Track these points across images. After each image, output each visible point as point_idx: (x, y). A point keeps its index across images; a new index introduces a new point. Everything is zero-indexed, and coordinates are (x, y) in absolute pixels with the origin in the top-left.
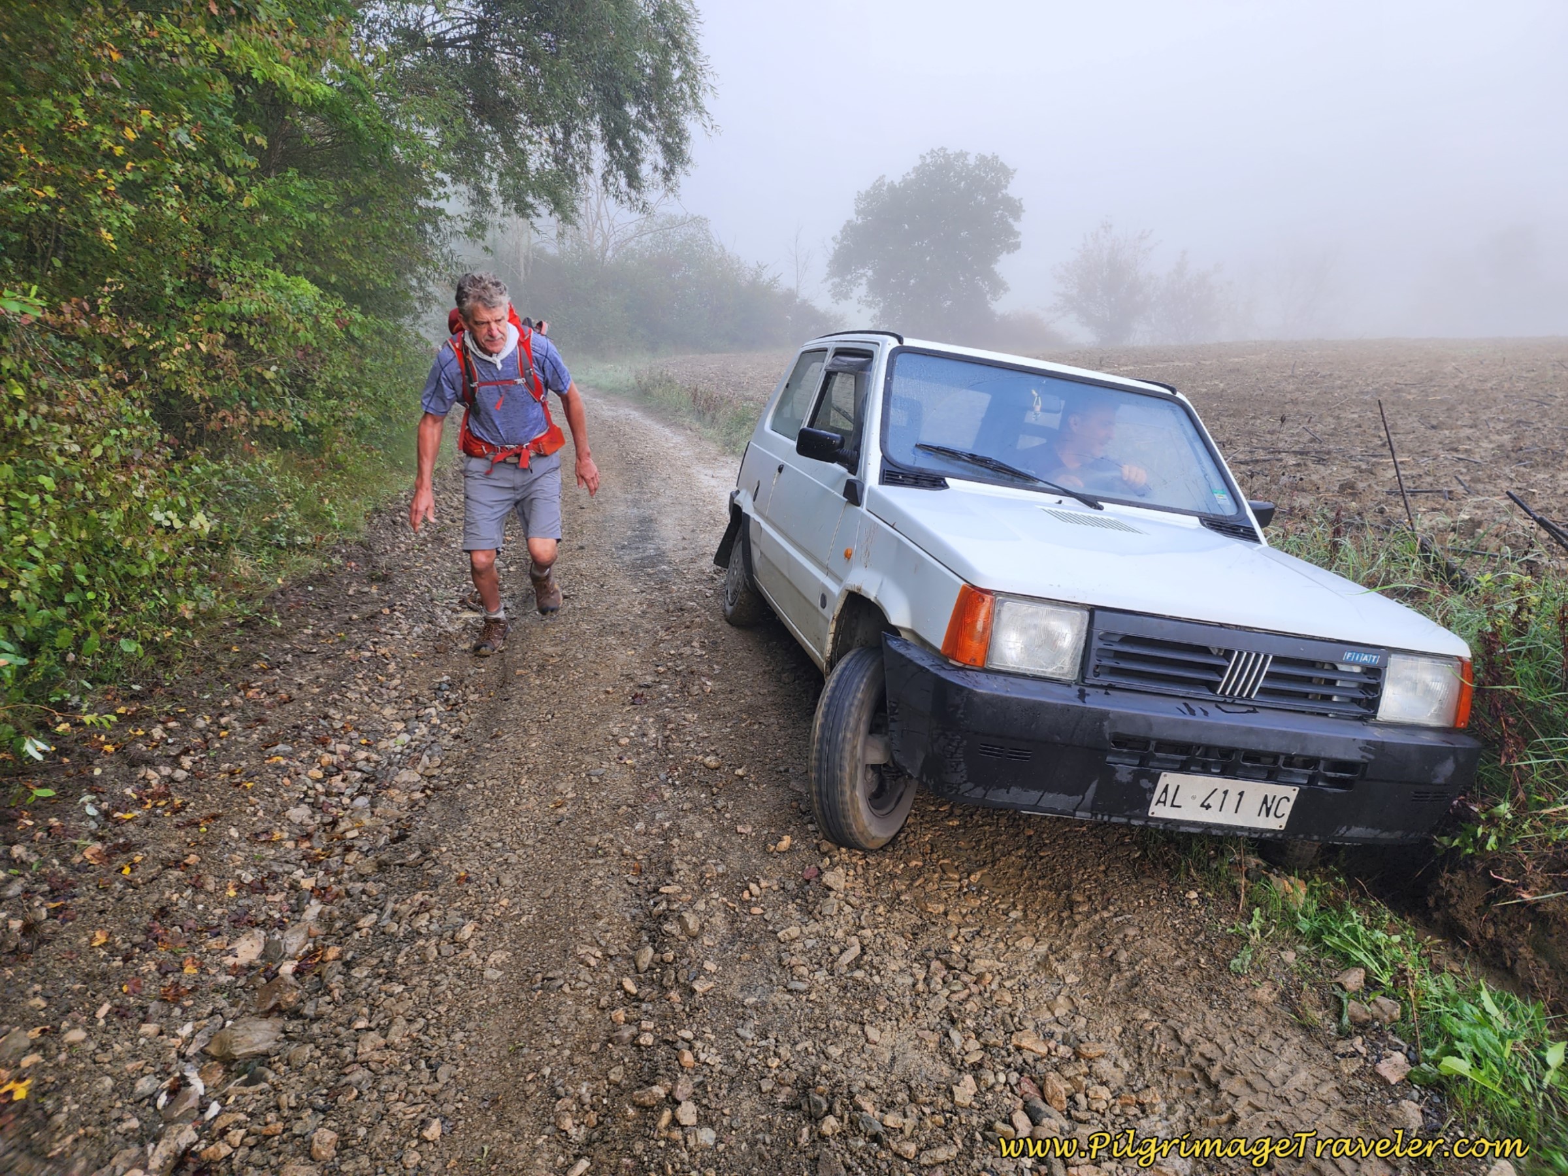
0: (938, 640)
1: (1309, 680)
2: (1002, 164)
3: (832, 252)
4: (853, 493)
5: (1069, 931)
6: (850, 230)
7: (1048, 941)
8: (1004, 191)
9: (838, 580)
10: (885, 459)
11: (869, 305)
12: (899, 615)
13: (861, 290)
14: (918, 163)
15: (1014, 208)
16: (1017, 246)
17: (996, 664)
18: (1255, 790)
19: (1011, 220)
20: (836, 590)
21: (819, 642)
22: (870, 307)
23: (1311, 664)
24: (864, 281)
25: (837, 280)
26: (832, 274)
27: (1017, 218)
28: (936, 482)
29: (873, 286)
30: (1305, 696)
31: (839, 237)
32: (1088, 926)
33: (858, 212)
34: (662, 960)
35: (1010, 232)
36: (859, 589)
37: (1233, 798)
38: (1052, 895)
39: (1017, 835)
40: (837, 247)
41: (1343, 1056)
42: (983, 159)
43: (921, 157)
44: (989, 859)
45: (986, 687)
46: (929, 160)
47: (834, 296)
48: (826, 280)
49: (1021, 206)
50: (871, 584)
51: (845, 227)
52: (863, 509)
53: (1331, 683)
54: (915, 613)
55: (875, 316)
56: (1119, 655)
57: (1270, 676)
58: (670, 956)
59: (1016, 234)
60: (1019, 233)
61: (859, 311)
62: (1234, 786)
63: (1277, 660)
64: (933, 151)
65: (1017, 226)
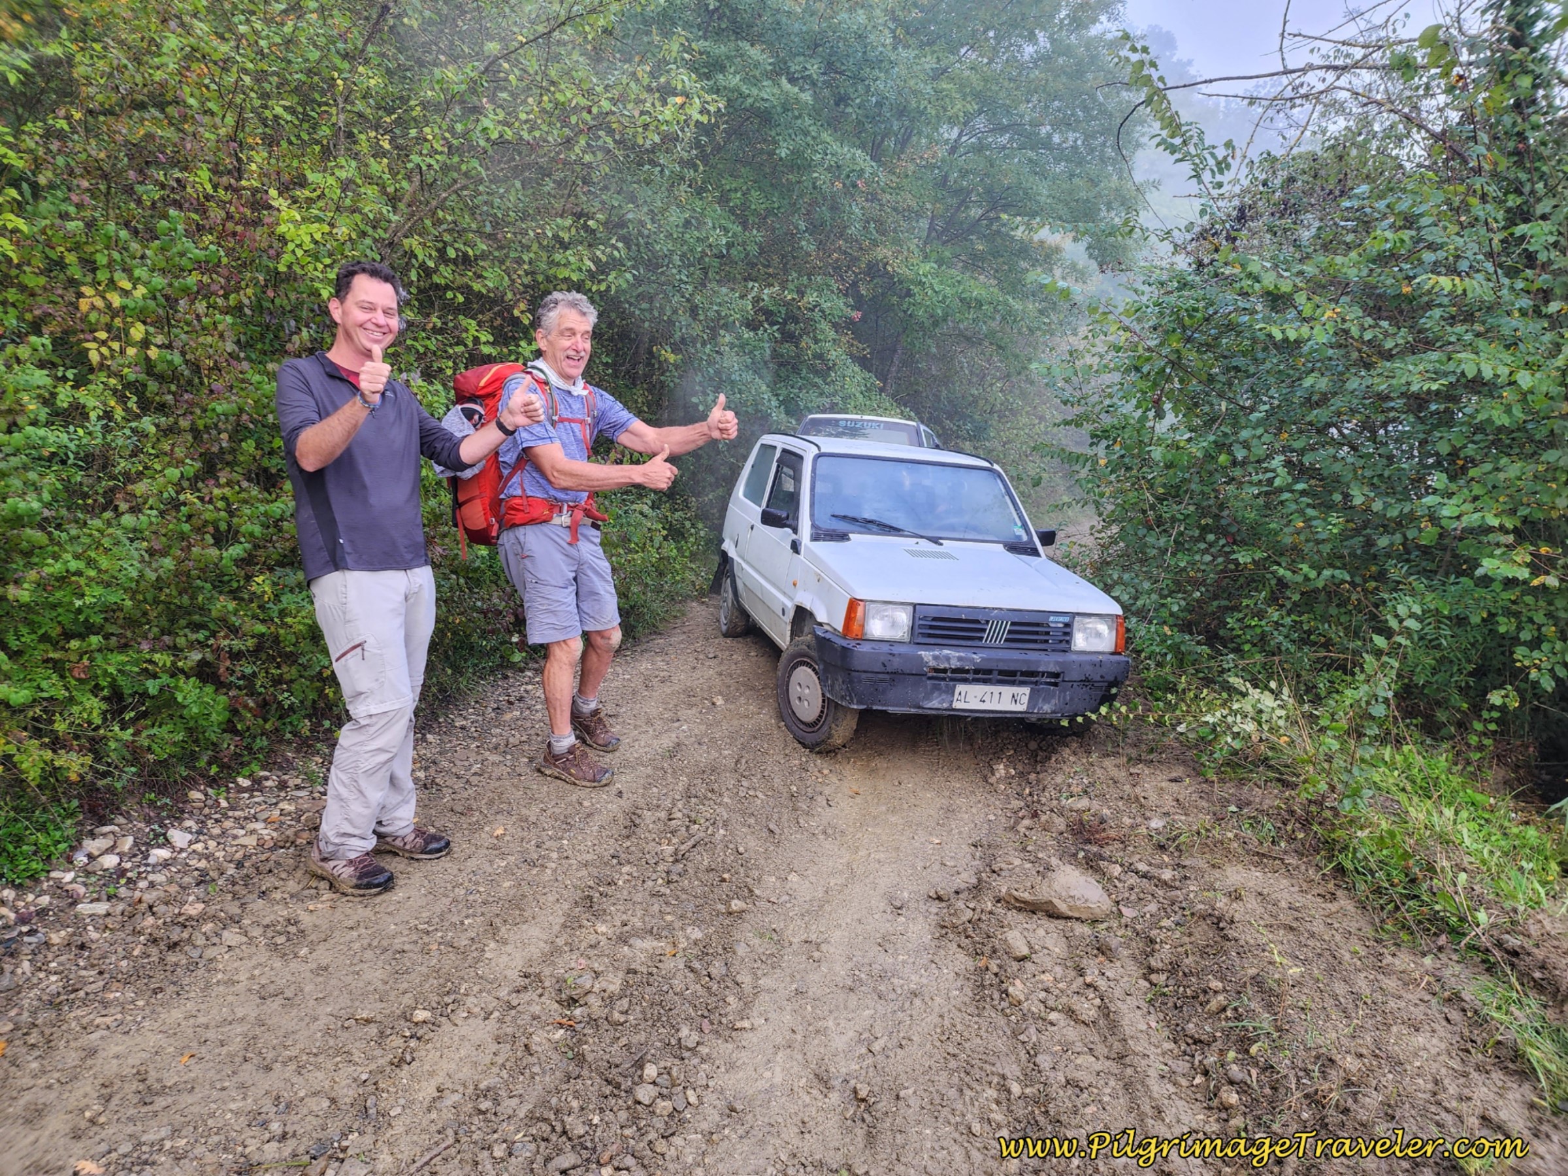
0: (839, 626)
1: (1037, 633)
4: (795, 547)
9: (792, 599)
10: (813, 526)
12: (821, 617)
17: (869, 637)
18: (1008, 691)
20: (790, 606)
21: (782, 636)
23: (1038, 625)
28: (843, 537)
30: (1035, 641)
37: (996, 696)
45: (865, 648)
50: (807, 601)
52: (801, 557)
53: (1047, 633)
54: (829, 613)
56: (931, 627)
57: (1010, 632)
62: (996, 689)
63: (1013, 624)
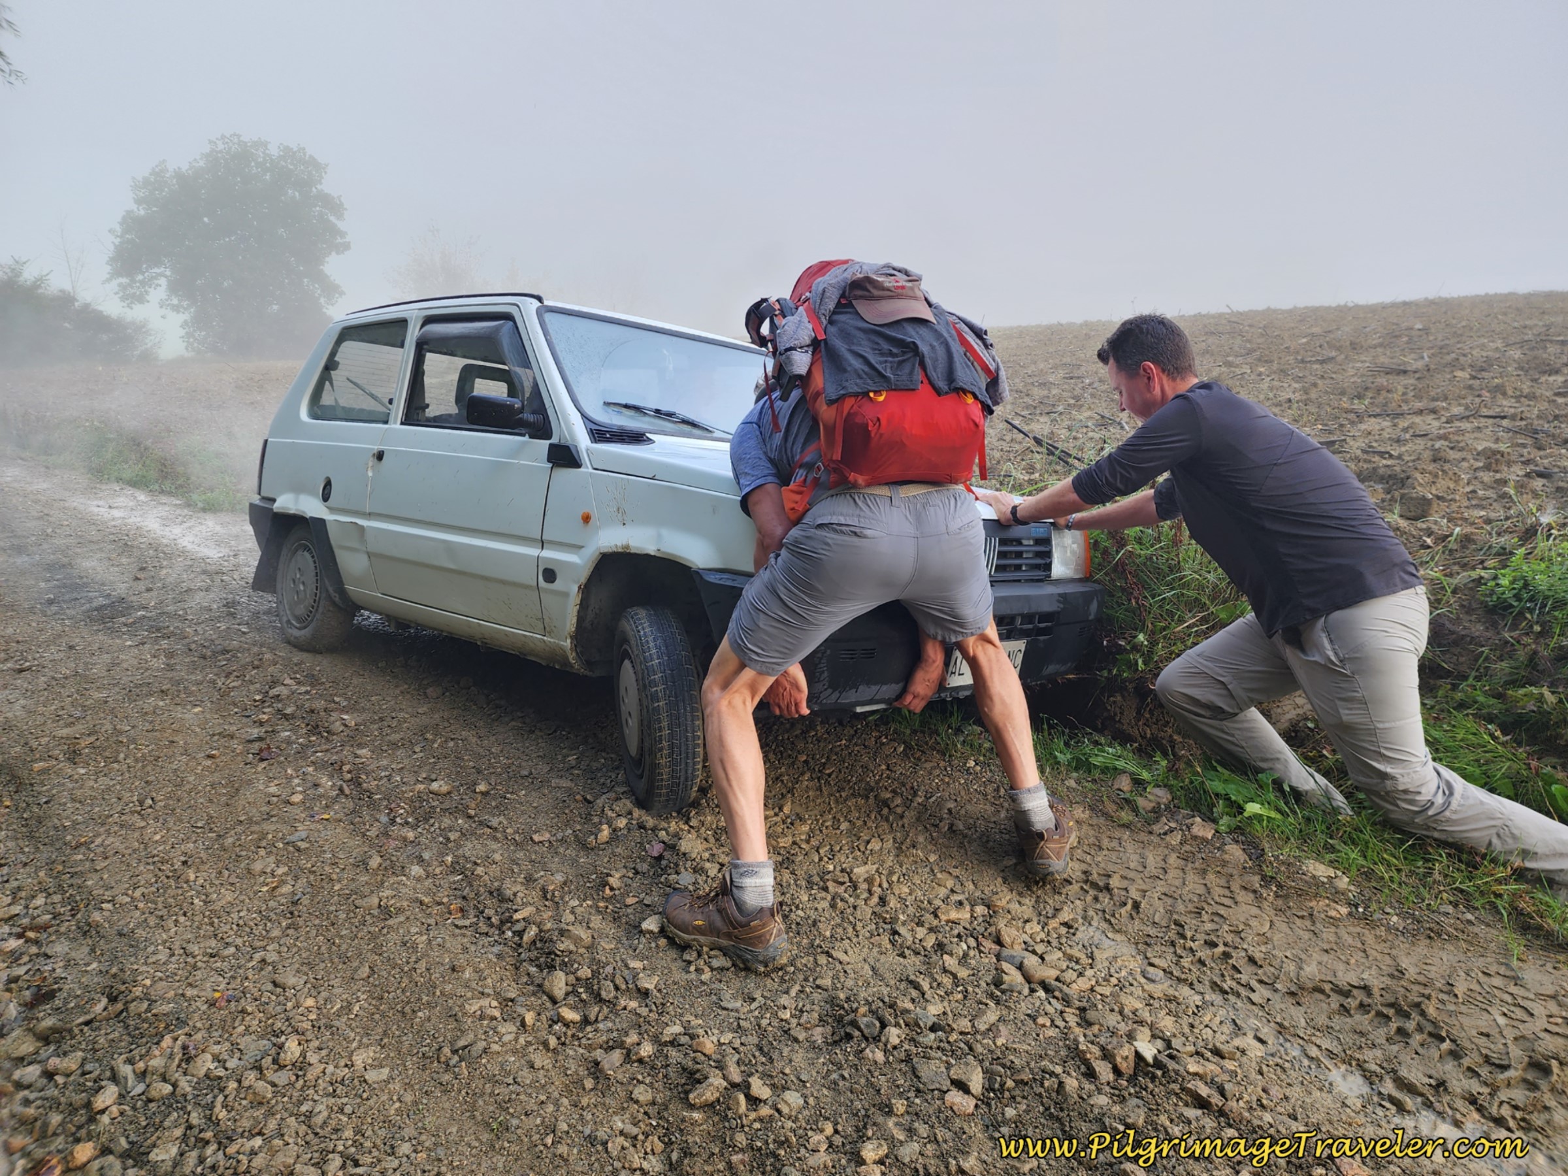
2: (311, 156)
3: (112, 248)
4: (562, 457)
5: (900, 823)
6: (130, 222)
7: (890, 837)
8: (319, 187)
9: (572, 547)
10: (585, 418)
11: (176, 309)
12: (700, 557)
13: (158, 293)
14: (207, 149)
15: (333, 205)
16: (346, 247)
19: (332, 218)
20: (571, 558)
22: (178, 312)
24: (163, 281)
25: (124, 280)
26: (116, 274)
27: (340, 217)
28: (638, 438)
29: (173, 288)
31: (118, 229)
32: (913, 813)
33: (138, 202)
34: (578, 979)
35: (335, 232)
36: (627, 547)
38: (861, 801)
39: (793, 763)
40: (117, 241)
41: (1165, 834)
42: (287, 149)
43: (210, 142)
44: (784, 791)
46: (221, 146)
47: (123, 299)
48: (108, 280)
49: (342, 204)
51: (124, 218)
52: (588, 469)
55: (186, 322)
58: (585, 972)
59: (343, 234)
60: (346, 233)
61: (163, 317)
63: (1001, 542)
64: (223, 137)
65: (341, 225)
